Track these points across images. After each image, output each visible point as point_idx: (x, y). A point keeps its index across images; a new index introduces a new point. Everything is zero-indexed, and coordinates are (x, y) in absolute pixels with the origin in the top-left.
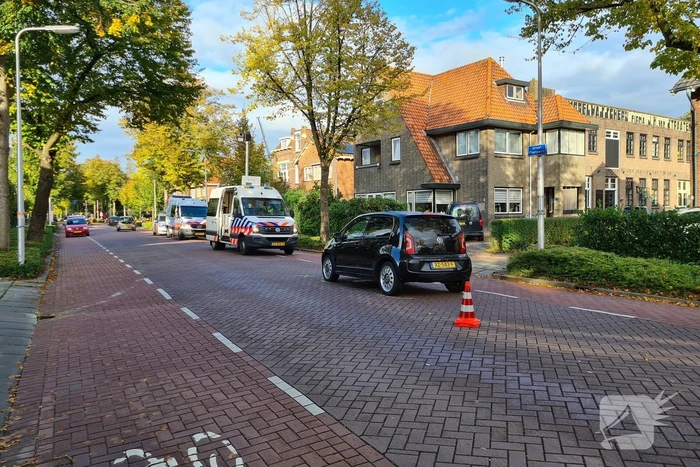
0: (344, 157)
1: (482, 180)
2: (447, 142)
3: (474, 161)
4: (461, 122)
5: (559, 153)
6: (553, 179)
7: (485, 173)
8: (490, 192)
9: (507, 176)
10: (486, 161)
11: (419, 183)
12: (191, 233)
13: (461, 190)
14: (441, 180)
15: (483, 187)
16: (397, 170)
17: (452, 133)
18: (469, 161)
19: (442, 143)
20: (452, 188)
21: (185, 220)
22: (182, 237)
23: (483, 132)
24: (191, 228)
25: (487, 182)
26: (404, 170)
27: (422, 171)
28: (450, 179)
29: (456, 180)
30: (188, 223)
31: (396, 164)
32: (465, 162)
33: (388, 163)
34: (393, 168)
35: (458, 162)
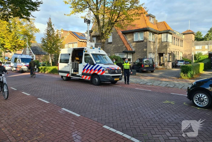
0: (82, 41)
1: (145, 50)
2: (130, 36)
3: (141, 43)
4: (136, 28)
5: (167, 41)
6: (165, 50)
7: (146, 47)
8: (148, 54)
9: (151, 49)
10: (146, 43)
11: (121, 51)
12: (27, 70)
13: (136, 53)
14: (129, 49)
15: (145, 52)
16: (111, 45)
17: (132, 32)
18: (139, 43)
19: (128, 36)
20: (132, 53)
21: (23, 64)
22: (22, 71)
23: (146, 32)
24: (26, 68)
25: (147, 51)
26: (114, 45)
27: (122, 46)
28: (132, 49)
29: (134, 50)
30: (25, 65)
31: (110, 43)
32: (138, 43)
33: (107, 43)
34: (109, 45)
35: (134, 43)
